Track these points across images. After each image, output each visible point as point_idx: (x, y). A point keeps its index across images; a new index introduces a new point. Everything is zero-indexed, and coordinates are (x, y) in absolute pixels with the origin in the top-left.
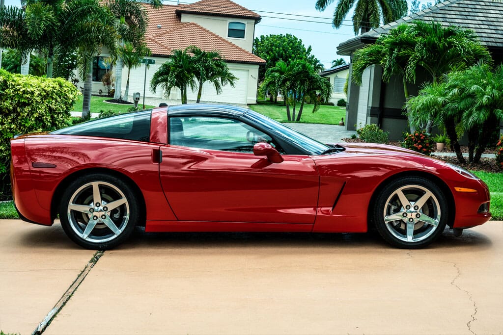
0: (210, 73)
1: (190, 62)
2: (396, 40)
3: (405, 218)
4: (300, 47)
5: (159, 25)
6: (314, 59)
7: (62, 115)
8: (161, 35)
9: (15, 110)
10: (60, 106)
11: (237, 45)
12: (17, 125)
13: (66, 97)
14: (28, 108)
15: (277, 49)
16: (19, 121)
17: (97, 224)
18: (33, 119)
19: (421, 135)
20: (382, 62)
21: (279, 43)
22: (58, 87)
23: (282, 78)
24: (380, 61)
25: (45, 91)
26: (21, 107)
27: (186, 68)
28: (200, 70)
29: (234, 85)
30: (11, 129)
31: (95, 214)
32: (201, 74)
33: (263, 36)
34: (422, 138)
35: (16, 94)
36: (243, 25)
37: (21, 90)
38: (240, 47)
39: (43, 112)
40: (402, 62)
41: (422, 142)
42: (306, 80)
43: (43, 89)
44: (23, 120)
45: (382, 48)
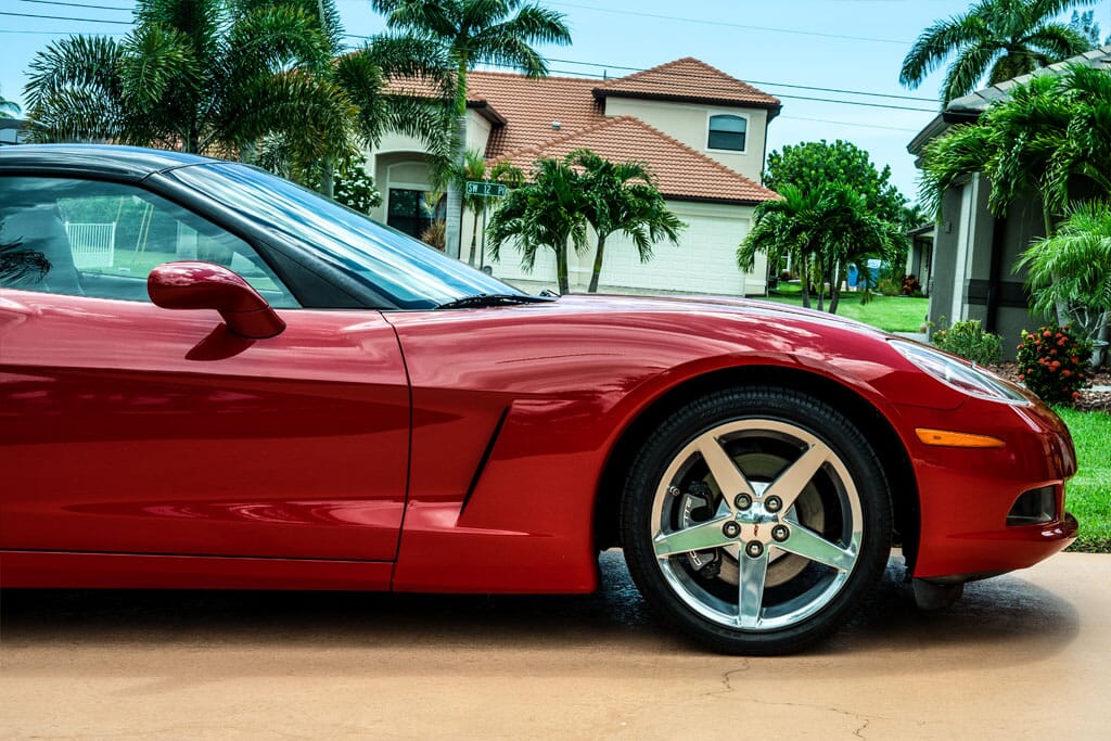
0: (623, 212)
1: (576, 186)
2: (1024, 112)
3: (731, 541)
4: (863, 169)
5: (555, 123)
6: (896, 194)
8: (556, 142)
11: (722, 164)
15: (813, 172)
19: (1059, 335)
20: (988, 166)
21: (818, 160)
23: (789, 225)
24: (985, 162)
27: (566, 200)
28: (594, 203)
29: (679, 239)
32: (598, 213)
33: (789, 147)
34: (1060, 343)
36: (741, 123)
38: (730, 168)
40: (1034, 164)
41: (1061, 352)
42: (846, 230)
45: (988, 132)
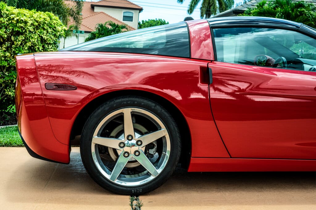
1: (108, 31)
7: (51, 46)
9: (9, 39)
10: (50, 37)
12: (11, 53)
13: (55, 29)
14: (22, 37)
16: (13, 50)
17: (129, 162)
18: (26, 48)
22: (48, 19)
25: (37, 22)
26: (15, 36)
30: (5, 57)
31: (126, 149)
35: (10, 23)
36: (132, 14)
37: (15, 19)
39: (36, 42)
43: (35, 20)
44: (17, 49)
